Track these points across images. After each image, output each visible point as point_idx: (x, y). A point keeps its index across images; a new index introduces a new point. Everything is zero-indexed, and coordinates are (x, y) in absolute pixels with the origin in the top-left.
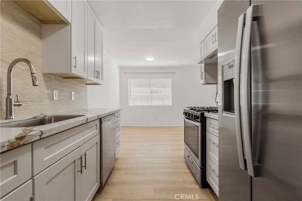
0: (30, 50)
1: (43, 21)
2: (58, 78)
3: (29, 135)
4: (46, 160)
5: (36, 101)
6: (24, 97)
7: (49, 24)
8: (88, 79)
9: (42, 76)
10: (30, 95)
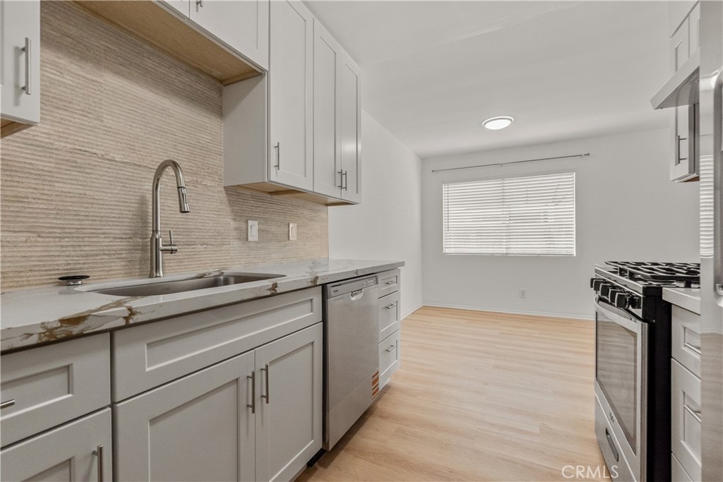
0: (200, 143)
1: (226, 80)
2: (257, 193)
3: (94, 315)
4: (148, 372)
5: (212, 243)
6: (188, 235)
7: (233, 85)
8: (315, 191)
9: (224, 192)
10: (200, 232)
